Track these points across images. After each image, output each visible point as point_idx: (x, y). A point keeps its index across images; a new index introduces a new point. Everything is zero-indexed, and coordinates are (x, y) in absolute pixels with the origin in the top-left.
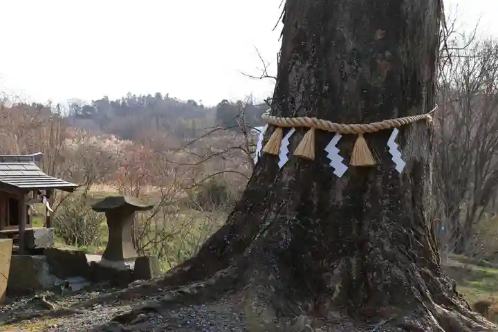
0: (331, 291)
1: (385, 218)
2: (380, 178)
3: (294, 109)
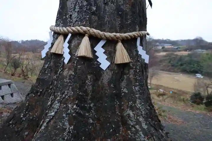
3: (72, 22)
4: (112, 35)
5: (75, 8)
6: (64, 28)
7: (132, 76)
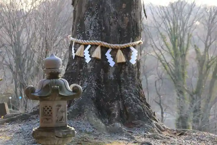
0: (114, 115)
1: (131, 85)
3: (89, 37)
5: (90, 27)
6: (85, 41)
7: (127, 70)
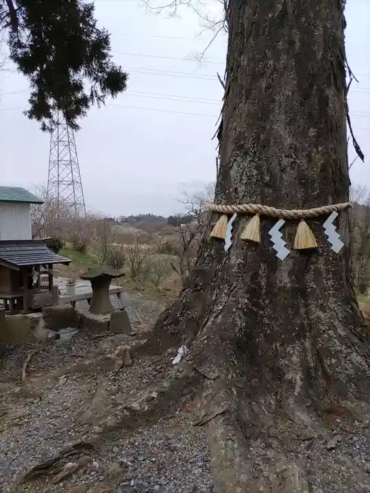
2: (321, 260)
3: (238, 198)
4: (292, 212)
5: (241, 179)
6: (228, 206)
7: (322, 265)
